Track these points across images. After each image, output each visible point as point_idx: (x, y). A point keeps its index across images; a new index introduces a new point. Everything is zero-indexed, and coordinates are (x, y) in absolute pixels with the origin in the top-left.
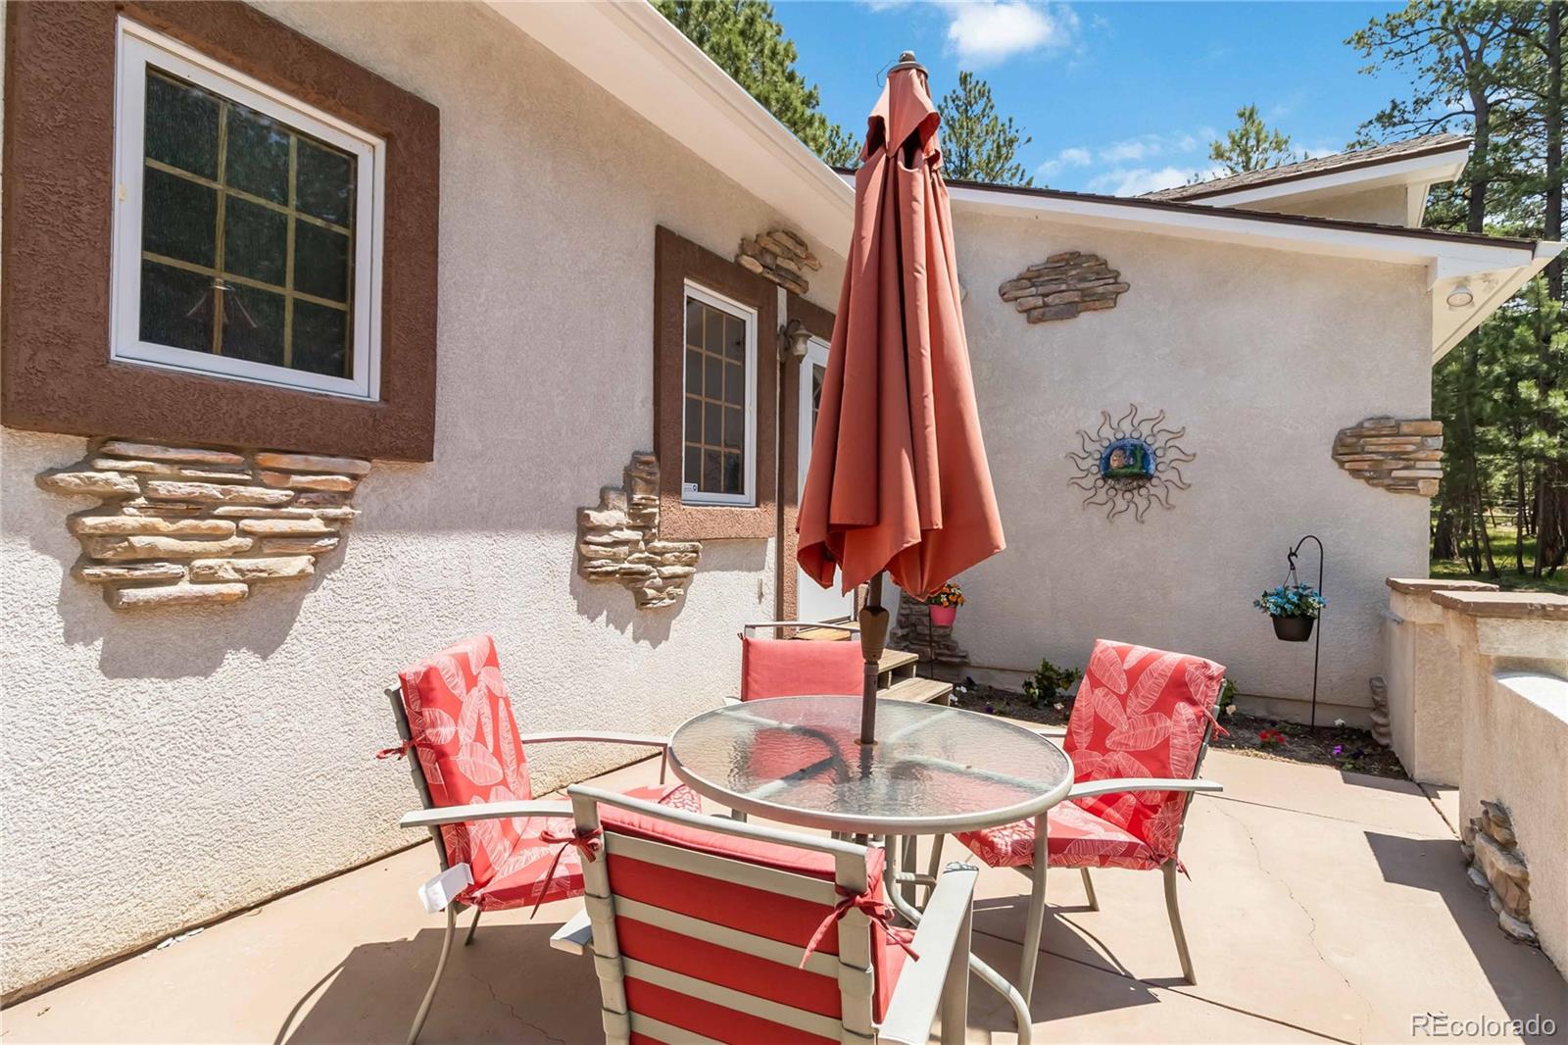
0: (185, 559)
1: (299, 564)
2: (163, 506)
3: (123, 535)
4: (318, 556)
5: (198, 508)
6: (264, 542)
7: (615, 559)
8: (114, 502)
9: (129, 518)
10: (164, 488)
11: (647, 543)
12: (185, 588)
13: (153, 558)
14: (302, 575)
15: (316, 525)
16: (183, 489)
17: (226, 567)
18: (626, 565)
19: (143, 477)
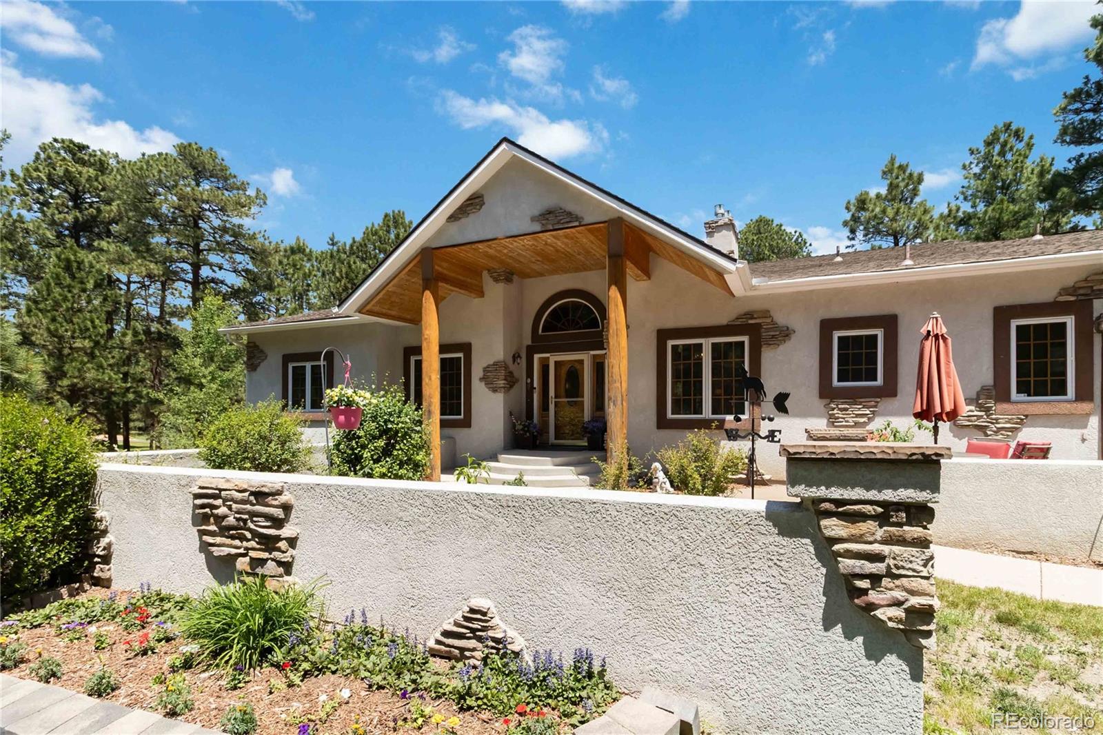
0: (844, 418)
1: (865, 420)
2: (841, 410)
3: (834, 414)
4: (869, 419)
5: (846, 409)
6: (857, 416)
7: (969, 421)
8: (833, 409)
9: (835, 411)
10: (840, 406)
11: (988, 416)
12: (844, 423)
13: (838, 418)
14: (864, 422)
15: (868, 412)
16: (843, 406)
17: (850, 420)
18: (976, 423)
19: (837, 405)
